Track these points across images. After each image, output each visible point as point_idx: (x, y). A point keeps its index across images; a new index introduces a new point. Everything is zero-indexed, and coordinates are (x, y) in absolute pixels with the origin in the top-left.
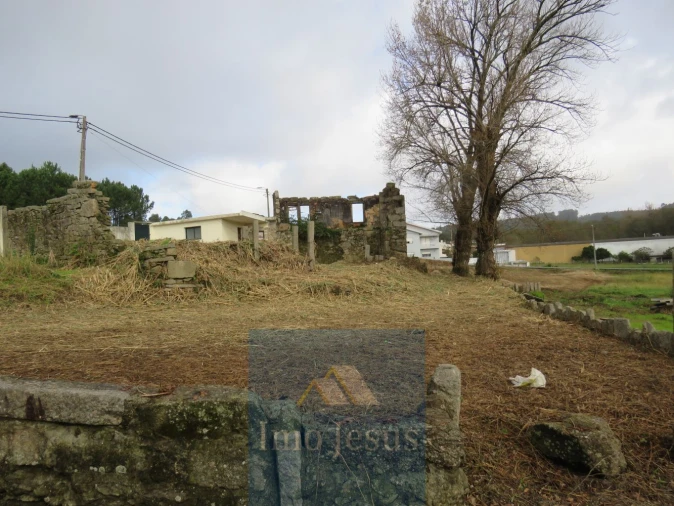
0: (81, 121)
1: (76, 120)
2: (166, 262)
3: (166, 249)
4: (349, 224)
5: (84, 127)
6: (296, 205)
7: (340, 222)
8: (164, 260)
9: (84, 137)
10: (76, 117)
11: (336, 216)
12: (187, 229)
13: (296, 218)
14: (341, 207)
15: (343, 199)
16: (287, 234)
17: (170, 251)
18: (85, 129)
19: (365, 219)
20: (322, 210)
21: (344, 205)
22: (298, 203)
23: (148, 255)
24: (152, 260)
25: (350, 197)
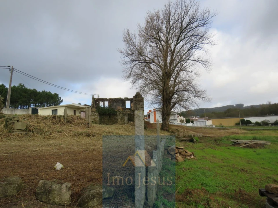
0: (11, 68)
1: (9, 68)
2: (14, 123)
3: (14, 118)
4: (125, 109)
5: (12, 71)
6: (103, 101)
7: (121, 108)
8: (13, 122)
9: (12, 74)
10: (10, 66)
11: (119, 106)
12: (52, 110)
13: (103, 107)
14: (121, 102)
15: (122, 99)
16: (95, 113)
17: (15, 119)
18: (12, 72)
19: (131, 107)
20: (113, 103)
21: (122, 101)
22: (104, 100)
23: (8, 120)
24: (10, 122)
25: (125, 98)
